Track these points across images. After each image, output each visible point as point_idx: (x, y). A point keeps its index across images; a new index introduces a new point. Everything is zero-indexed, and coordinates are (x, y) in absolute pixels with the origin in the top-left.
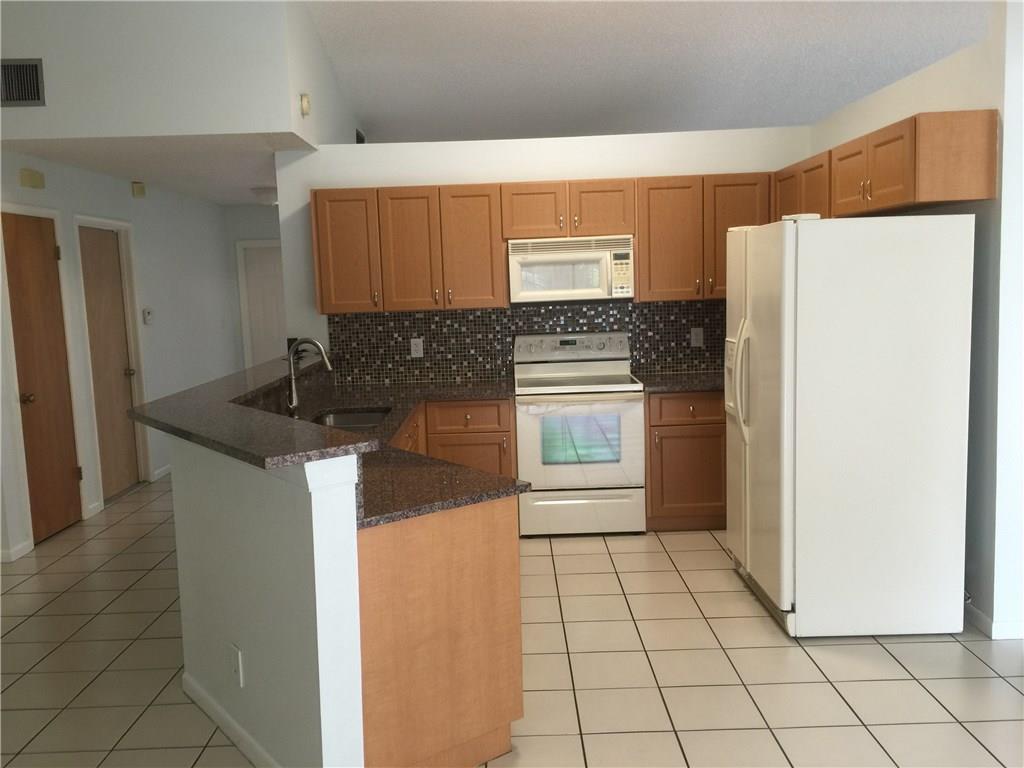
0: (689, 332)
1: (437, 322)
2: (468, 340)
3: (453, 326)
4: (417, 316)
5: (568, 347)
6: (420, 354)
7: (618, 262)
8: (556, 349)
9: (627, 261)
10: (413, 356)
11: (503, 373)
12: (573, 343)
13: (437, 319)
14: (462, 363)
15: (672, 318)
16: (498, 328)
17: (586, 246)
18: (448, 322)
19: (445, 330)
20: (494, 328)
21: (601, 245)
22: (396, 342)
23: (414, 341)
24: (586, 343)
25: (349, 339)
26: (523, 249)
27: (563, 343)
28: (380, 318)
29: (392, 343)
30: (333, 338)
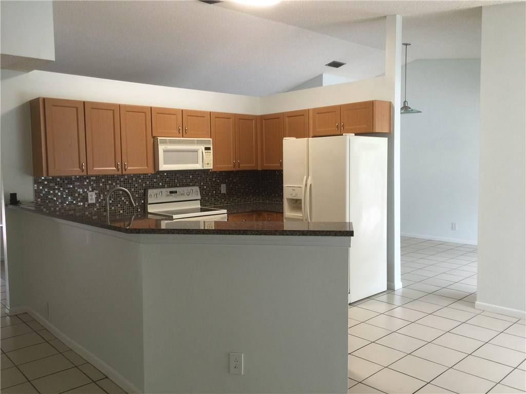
0: (220, 186)
1: (103, 182)
3: (112, 184)
4: (92, 178)
5: (173, 194)
6: (94, 201)
7: (207, 151)
8: (168, 195)
9: (209, 151)
10: (89, 202)
11: (139, 210)
12: (176, 192)
13: (103, 180)
14: (117, 206)
15: (214, 180)
16: (136, 185)
17: (192, 143)
18: (110, 182)
19: (108, 187)
20: (134, 185)
21: (199, 143)
22: (79, 194)
23: (89, 194)
24: (182, 192)
25: (48, 193)
26: (164, 142)
27: (171, 192)
28: (69, 179)
29: (77, 195)
30: (37, 193)
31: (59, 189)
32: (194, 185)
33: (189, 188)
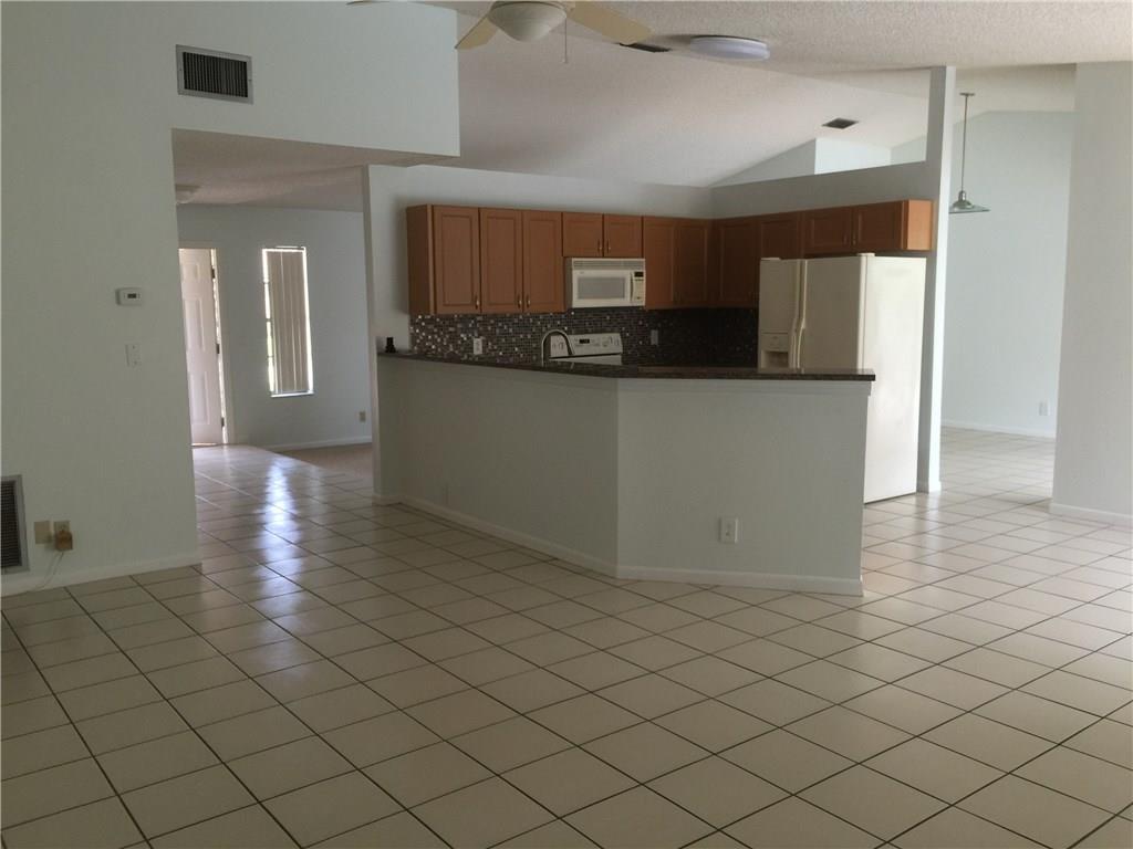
0: (651, 334)
1: (492, 324)
2: (514, 340)
3: (503, 327)
4: (478, 318)
5: (585, 344)
6: (481, 351)
7: (637, 278)
8: (577, 346)
9: (641, 278)
10: (475, 353)
12: (588, 341)
13: (492, 321)
15: (641, 323)
16: (534, 330)
17: (618, 265)
18: (500, 324)
19: (498, 331)
21: (627, 266)
22: (463, 341)
23: (475, 341)
24: (596, 342)
25: (426, 338)
26: (580, 266)
27: (582, 341)
28: (449, 319)
29: (459, 342)
30: (414, 337)
31: (438, 333)
32: (612, 332)
33: (606, 336)
